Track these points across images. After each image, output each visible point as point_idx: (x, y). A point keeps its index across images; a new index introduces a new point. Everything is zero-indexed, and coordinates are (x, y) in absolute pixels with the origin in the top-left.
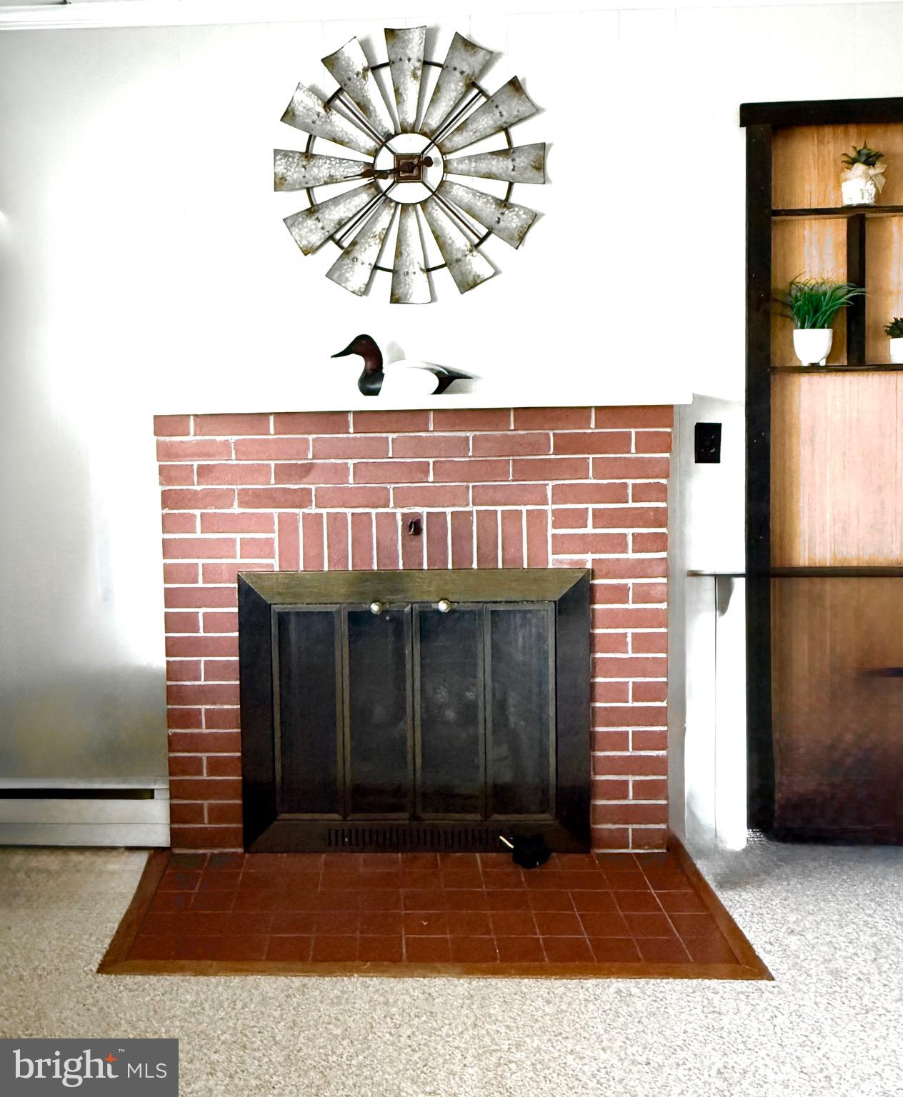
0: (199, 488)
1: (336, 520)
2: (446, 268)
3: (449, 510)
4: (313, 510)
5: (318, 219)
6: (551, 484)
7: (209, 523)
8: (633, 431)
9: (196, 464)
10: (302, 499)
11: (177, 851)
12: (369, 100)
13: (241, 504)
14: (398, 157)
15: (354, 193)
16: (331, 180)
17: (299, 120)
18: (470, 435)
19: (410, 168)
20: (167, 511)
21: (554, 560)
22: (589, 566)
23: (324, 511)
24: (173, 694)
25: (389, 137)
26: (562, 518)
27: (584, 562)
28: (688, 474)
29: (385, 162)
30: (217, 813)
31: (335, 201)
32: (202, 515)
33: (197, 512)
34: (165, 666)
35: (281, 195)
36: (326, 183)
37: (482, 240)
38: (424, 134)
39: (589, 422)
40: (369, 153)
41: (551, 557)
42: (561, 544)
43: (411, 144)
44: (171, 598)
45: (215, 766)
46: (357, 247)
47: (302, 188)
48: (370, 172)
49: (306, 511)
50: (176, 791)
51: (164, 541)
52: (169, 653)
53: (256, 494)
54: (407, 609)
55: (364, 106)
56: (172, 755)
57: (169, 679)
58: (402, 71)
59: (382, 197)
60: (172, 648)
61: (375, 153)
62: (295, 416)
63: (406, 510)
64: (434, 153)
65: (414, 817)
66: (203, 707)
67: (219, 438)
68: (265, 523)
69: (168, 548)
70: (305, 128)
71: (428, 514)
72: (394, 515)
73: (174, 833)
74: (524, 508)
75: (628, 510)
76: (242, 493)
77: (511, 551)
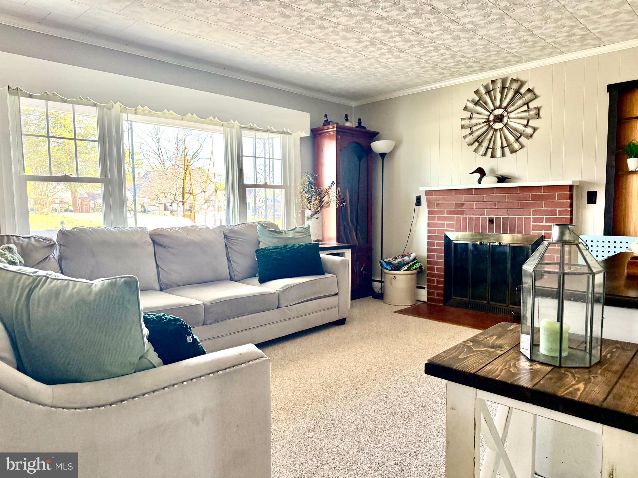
0: (437, 210)
1: (471, 219)
2: (507, 147)
3: (501, 217)
4: (465, 216)
5: (472, 136)
6: (532, 210)
7: (439, 219)
8: (557, 193)
9: (435, 203)
10: (462, 213)
11: (428, 303)
12: (487, 101)
13: (447, 214)
14: (495, 116)
15: (483, 127)
16: (477, 125)
17: (468, 109)
18: (507, 195)
19: (499, 119)
20: (429, 215)
21: (532, 232)
22: (543, 235)
23: (467, 216)
24: (429, 262)
25: (493, 111)
26: (535, 220)
27: (542, 233)
28: (584, 207)
29: (492, 118)
30: (438, 295)
31: (477, 130)
32: (437, 216)
33: (436, 216)
34: (427, 255)
35: (464, 130)
36: (475, 126)
37: (519, 138)
38: (503, 108)
39: (541, 191)
40: (487, 116)
41: (532, 231)
42: (534, 228)
43: (498, 112)
44: (429, 238)
45: (438, 282)
46: (483, 143)
47: (469, 128)
48: (488, 121)
49: (463, 216)
50: (429, 287)
51: (428, 223)
52: (428, 252)
53: (451, 211)
54: (488, 244)
55: (486, 103)
56: (428, 278)
57: (428, 258)
58: (496, 91)
59: (490, 127)
60: (429, 250)
61: (489, 116)
62: (459, 191)
63: (489, 216)
64: (506, 114)
65: (488, 302)
66: (436, 266)
67: (441, 196)
68: (452, 219)
69: (429, 225)
70: (470, 111)
71: (496, 218)
72: (486, 217)
73: (428, 298)
74: (524, 217)
75: (557, 218)
76: (447, 211)
77: (519, 229)
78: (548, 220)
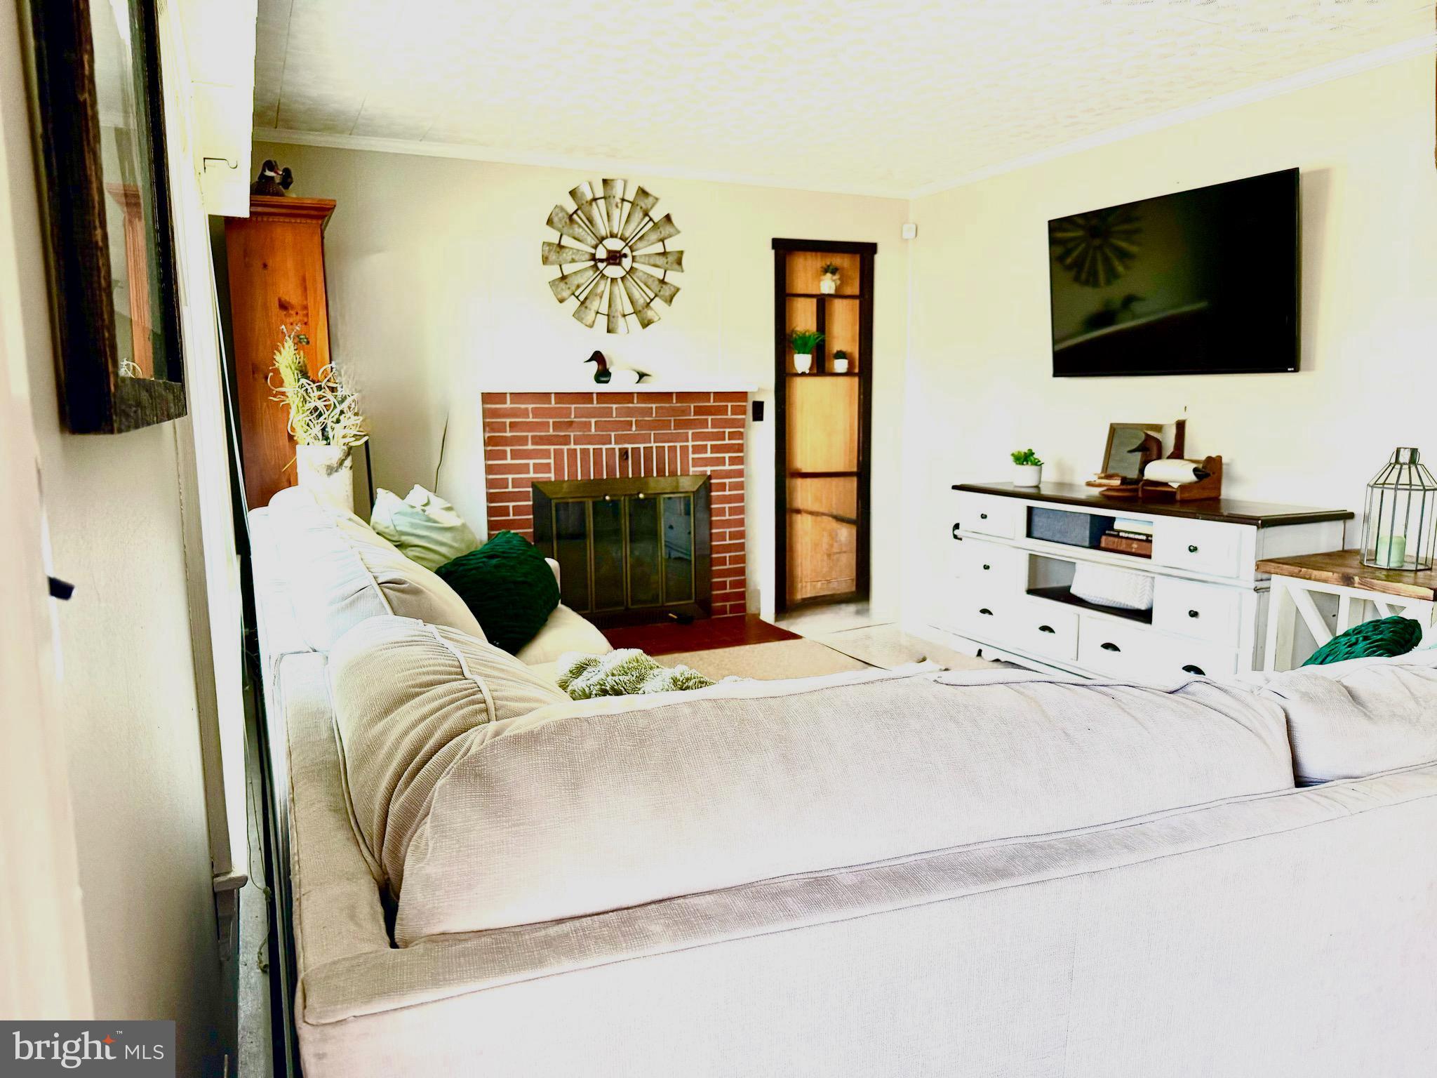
0: (510, 435)
1: (585, 452)
2: (634, 315)
3: (642, 446)
4: (572, 446)
5: (566, 283)
6: (691, 431)
7: (515, 455)
8: (729, 405)
9: (508, 421)
10: (566, 440)
12: (593, 217)
13: (533, 444)
14: (608, 251)
15: (585, 270)
16: (572, 261)
17: (555, 225)
18: (654, 406)
19: (615, 258)
20: (487, 448)
21: (692, 470)
22: (709, 473)
23: (578, 447)
25: (604, 239)
26: (697, 449)
27: (706, 471)
28: (750, 426)
29: (601, 253)
31: (575, 273)
32: (511, 450)
33: (508, 449)
34: (487, 536)
35: (546, 268)
36: (570, 263)
37: (652, 300)
38: (622, 240)
39: (710, 400)
40: (593, 247)
42: (697, 462)
43: (615, 244)
44: (491, 498)
46: (588, 300)
47: (557, 265)
48: (593, 258)
49: (568, 447)
51: (486, 465)
52: (489, 529)
53: (542, 438)
54: (623, 498)
55: (590, 220)
58: (610, 203)
60: (492, 526)
62: (565, 396)
63: (620, 446)
64: (627, 251)
67: (523, 406)
68: (546, 454)
69: (489, 469)
70: (558, 230)
71: (632, 448)
72: (614, 449)
74: (678, 445)
75: (726, 444)
76: (533, 437)
77: (672, 467)
78: (715, 449)
